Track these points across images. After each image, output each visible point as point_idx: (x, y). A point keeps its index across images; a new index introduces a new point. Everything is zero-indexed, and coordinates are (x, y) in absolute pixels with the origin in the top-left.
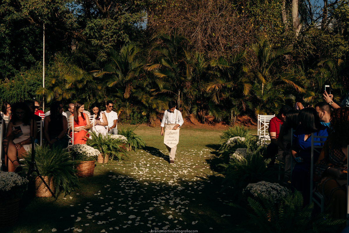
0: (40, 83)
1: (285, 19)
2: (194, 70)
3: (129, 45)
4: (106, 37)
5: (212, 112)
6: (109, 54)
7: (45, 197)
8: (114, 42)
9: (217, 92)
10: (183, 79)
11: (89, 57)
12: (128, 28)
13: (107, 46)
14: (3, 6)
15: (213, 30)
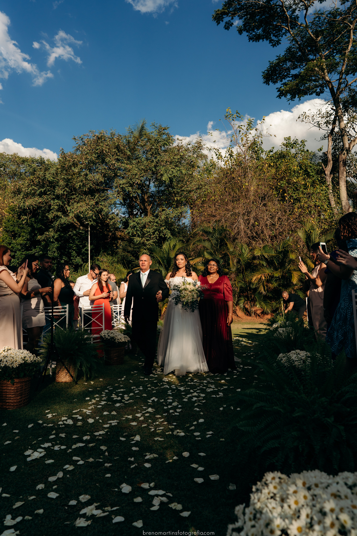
1: (333, 203)
2: (239, 262)
3: (170, 240)
4: (148, 234)
5: (260, 304)
6: (151, 251)
7: (66, 382)
8: (156, 238)
9: (264, 282)
10: (227, 270)
11: (133, 256)
12: (169, 225)
13: (149, 242)
14: (52, 212)
15: (256, 219)
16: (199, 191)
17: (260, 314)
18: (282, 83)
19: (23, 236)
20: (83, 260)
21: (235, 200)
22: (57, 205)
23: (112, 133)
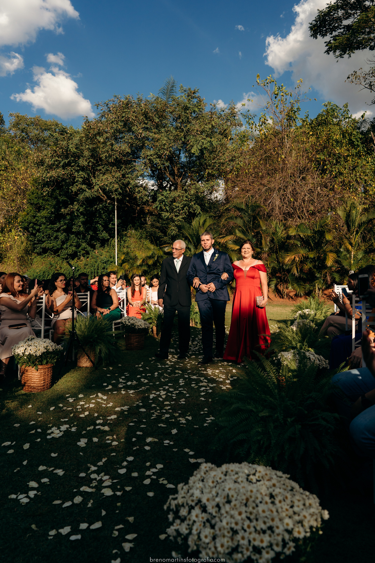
0: (112, 259)
2: (272, 241)
3: (200, 216)
4: (177, 209)
5: (292, 286)
6: (180, 228)
7: (86, 367)
8: (186, 214)
9: (297, 262)
10: (259, 250)
11: (161, 232)
12: (200, 200)
13: (177, 218)
14: (76, 185)
16: (232, 163)
17: (293, 297)
18: (332, 36)
19: (48, 209)
20: (110, 235)
21: (271, 173)
22: (81, 178)
23: (139, 98)
